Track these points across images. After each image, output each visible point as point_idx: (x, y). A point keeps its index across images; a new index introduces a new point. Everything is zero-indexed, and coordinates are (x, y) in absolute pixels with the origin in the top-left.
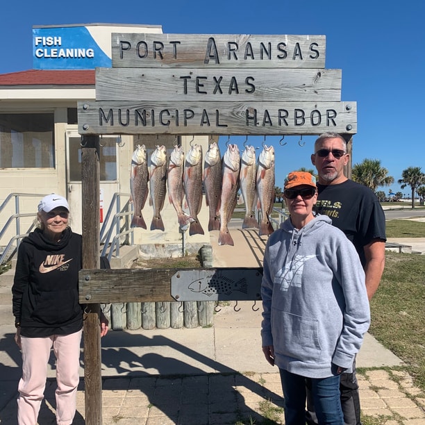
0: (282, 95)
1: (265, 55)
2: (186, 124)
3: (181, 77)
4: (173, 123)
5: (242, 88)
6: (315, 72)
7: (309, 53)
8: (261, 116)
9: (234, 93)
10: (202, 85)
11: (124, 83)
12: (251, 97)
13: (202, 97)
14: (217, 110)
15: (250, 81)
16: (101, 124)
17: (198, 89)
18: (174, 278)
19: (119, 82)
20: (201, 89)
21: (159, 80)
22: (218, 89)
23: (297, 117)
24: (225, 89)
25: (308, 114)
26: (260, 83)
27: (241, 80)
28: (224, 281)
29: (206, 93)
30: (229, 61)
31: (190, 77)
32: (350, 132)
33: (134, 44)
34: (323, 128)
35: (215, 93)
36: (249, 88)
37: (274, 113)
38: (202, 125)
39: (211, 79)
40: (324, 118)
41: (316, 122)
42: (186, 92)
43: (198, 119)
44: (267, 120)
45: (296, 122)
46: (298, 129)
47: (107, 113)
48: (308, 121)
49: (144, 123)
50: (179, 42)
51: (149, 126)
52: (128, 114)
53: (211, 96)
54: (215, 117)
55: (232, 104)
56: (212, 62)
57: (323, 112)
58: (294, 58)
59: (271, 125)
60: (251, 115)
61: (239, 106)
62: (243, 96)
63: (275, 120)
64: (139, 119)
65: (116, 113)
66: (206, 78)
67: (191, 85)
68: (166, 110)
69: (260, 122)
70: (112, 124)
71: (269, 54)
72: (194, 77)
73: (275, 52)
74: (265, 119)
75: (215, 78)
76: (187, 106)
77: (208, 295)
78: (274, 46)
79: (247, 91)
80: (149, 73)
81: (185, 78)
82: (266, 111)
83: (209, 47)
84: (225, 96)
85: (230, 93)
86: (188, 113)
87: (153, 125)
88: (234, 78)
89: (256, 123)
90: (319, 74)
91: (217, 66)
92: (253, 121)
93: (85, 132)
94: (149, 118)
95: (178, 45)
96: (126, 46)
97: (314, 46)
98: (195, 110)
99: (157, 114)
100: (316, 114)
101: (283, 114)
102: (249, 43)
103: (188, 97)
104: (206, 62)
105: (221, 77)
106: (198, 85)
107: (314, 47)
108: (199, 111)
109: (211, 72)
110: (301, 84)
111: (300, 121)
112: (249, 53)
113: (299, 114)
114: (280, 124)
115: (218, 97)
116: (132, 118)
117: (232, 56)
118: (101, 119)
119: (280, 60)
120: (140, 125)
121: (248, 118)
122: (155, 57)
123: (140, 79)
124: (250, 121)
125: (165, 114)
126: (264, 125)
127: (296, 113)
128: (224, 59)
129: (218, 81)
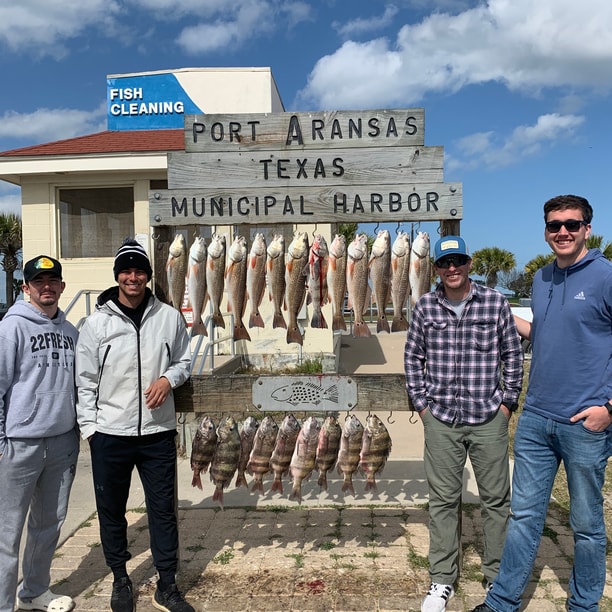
0: (375, 178)
1: (354, 133)
2: (266, 213)
3: (261, 161)
4: (252, 213)
5: (330, 170)
6: (413, 150)
7: (405, 129)
8: (350, 202)
9: (320, 176)
10: (285, 169)
11: (199, 169)
12: (339, 181)
13: (284, 182)
14: (302, 197)
15: (338, 163)
16: (174, 215)
17: (279, 174)
18: (256, 385)
19: (193, 169)
20: (283, 173)
21: (237, 165)
22: (302, 172)
23: (392, 203)
24: (311, 173)
25: (404, 198)
26: (351, 164)
27: (327, 162)
28: (312, 389)
29: (288, 177)
30: (315, 141)
31: (270, 161)
32: (455, 217)
33: (208, 126)
34: (423, 214)
35: (298, 177)
36: (338, 170)
37: (365, 199)
38: (284, 213)
39: (294, 162)
40: (424, 203)
41: (414, 206)
42: (266, 177)
43: (280, 207)
44: (358, 206)
45: (391, 207)
46: (393, 216)
47: (180, 204)
48: (405, 207)
49: (221, 213)
50: (258, 122)
51: (226, 216)
52: (203, 204)
53: (294, 181)
54: (299, 204)
55: (318, 190)
56: (295, 143)
57: (423, 196)
58: (388, 135)
59: (363, 211)
60: (340, 201)
61: (327, 191)
62: (330, 181)
63: (367, 206)
64: (215, 209)
65: (190, 202)
66: (288, 161)
67: (272, 169)
68: (245, 198)
69: (351, 209)
70: (186, 215)
71: (359, 132)
72: (275, 161)
73: (366, 129)
74: (355, 205)
75: (298, 160)
76: (268, 192)
77: (294, 404)
78: (365, 122)
79: (334, 174)
80: (225, 157)
81: (265, 162)
82: (357, 196)
83: (291, 127)
84: (310, 181)
85: (316, 177)
86: (269, 200)
87: (231, 214)
88: (320, 160)
89: (345, 210)
90: (417, 152)
91: (301, 147)
92: (342, 207)
93: (158, 224)
94: (226, 208)
95: (257, 126)
96: (199, 128)
97: (412, 120)
98: (277, 197)
99: (235, 203)
100: (414, 198)
101: (376, 199)
102: (336, 120)
103: (269, 183)
104: (288, 143)
105: (305, 160)
106: (280, 169)
107: (411, 122)
108: (281, 198)
109: (295, 154)
110: (396, 165)
111: (395, 207)
112: (336, 131)
113: (395, 198)
114: (373, 209)
115: (302, 181)
116: (208, 207)
117: (317, 136)
118: (174, 210)
119: (371, 138)
120: (217, 215)
121: (336, 204)
122: (231, 140)
123: (216, 165)
124: (338, 207)
125: (243, 202)
126: (354, 211)
127: (391, 198)
128: (308, 140)
129: (302, 164)
